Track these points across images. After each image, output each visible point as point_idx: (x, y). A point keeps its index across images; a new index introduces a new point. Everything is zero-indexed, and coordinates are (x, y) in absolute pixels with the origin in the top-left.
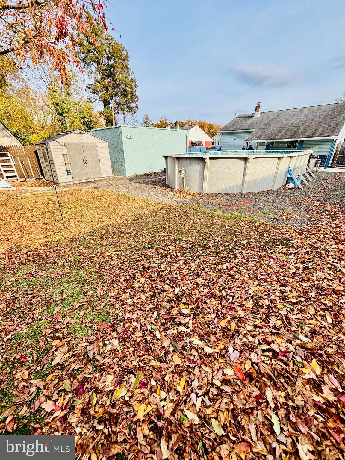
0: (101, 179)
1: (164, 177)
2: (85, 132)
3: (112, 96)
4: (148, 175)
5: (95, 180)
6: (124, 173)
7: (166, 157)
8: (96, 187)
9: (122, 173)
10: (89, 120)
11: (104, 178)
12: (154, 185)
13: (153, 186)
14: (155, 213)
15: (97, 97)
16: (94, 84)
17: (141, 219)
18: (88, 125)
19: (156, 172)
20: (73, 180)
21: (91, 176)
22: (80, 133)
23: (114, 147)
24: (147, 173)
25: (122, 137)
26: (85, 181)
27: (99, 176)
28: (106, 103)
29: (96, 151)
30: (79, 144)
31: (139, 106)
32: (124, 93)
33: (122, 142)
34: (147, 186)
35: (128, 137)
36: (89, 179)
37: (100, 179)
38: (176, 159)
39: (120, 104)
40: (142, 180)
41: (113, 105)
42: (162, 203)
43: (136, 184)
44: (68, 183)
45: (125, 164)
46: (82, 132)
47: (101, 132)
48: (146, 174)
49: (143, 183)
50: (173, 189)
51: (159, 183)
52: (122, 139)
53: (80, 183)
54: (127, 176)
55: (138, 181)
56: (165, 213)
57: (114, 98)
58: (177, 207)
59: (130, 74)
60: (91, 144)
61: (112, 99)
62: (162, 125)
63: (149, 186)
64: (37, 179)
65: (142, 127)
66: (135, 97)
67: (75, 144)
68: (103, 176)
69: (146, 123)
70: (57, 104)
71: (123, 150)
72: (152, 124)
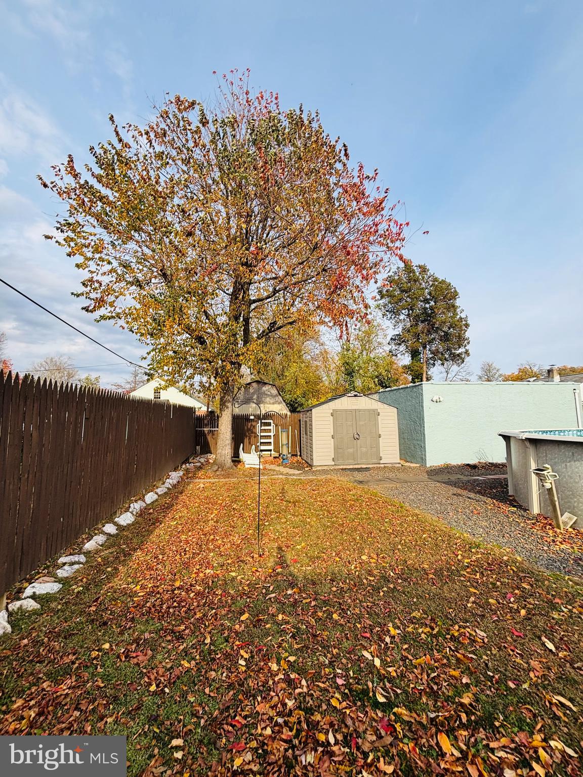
0: (378, 466)
1: (504, 476)
2: (362, 395)
3: (425, 344)
4: (474, 467)
5: (368, 466)
6: (423, 460)
7: (507, 438)
8: (361, 480)
9: (420, 460)
10: (386, 378)
11: (382, 466)
12: (479, 492)
13: (472, 495)
14: (445, 574)
15: (402, 348)
16: (401, 334)
17: (405, 580)
18: (384, 385)
19: (495, 462)
20: (333, 463)
21: (361, 459)
22: (355, 396)
23: (410, 415)
24: (471, 462)
25: (422, 400)
26: (351, 467)
27: (375, 461)
28: (415, 354)
29: (376, 421)
30: (351, 411)
31: (470, 351)
32: (446, 338)
33: (422, 407)
34: (459, 491)
35: (434, 399)
36: (359, 464)
37: (375, 466)
38: (528, 444)
39: (438, 352)
40: (453, 478)
41: (426, 354)
42: (478, 547)
43: (438, 484)
44: (325, 468)
45: (425, 443)
46: (359, 395)
47: (391, 393)
48: (468, 465)
49: (454, 484)
50: (525, 510)
51: (491, 488)
52: (422, 402)
53: (342, 469)
54: (428, 466)
55: (445, 477)
56: (475, 584)
57: (428, 346)
58: (522, 574)
59: (459, 313)
60: (369, 410)
61: (425, 347)
62: (523, 376)
63: (465, 493)
64: (292, 455)
65: (480, 382)
66: (464, 339)
67: (346, 410)
68: (381, 462)
69: (488, 375)
70: (347, 364)
71: (423, 420)
72: (500, 376)
